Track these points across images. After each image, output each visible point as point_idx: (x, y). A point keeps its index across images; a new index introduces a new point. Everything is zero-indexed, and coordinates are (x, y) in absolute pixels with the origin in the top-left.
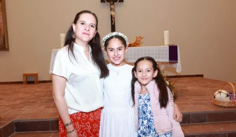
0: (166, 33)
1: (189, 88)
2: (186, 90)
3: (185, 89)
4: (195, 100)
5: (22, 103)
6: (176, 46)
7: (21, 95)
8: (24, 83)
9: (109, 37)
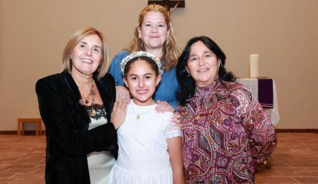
0: (254, 58)
1: (294, 151)
2: (287, 156)
3: (285, 152)
4: (303, 174)
5: (9, 167)
6: (271, 80)
7: (11, 154)
8: (19, 133)
9: (131, 58)
